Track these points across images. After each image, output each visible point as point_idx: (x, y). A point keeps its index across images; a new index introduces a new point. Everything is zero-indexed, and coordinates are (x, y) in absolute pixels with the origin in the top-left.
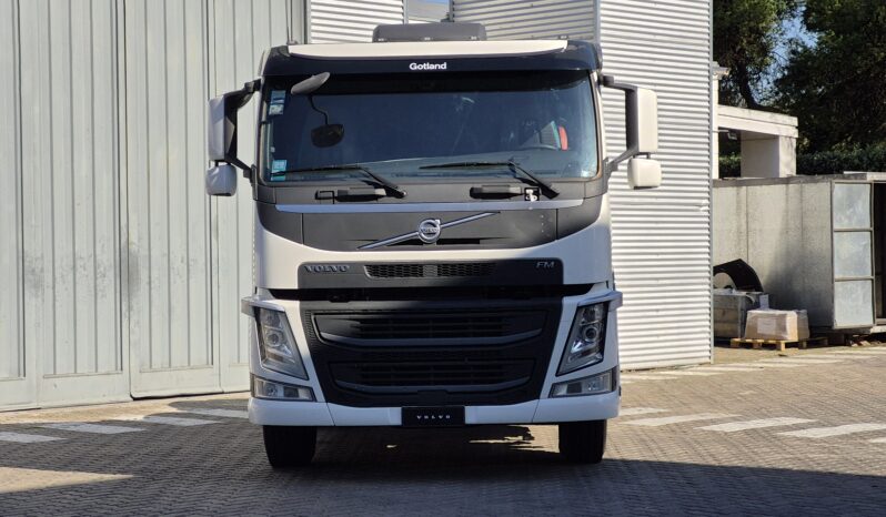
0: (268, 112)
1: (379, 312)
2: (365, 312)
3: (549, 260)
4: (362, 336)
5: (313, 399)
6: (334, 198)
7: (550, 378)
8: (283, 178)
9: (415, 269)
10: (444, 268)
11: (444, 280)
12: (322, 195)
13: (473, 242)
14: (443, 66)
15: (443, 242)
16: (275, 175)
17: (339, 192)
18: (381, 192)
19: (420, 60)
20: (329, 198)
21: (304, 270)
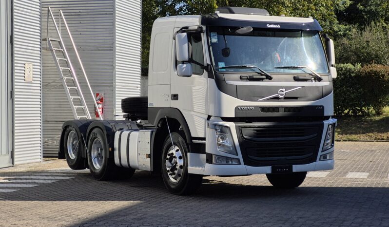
0: (211, 42)
1: (264, 127)
2: (259, 127)
3: (320, 106)
4: (258, 137)
5: (240, 164)
6: (247, 79)
7: (320, 153)
8: (224, 70)
9: (276, 109)
10: (287, 109)
11: (286, 113)
12: (243, 78)
13: (295, 98)
14: (279, 26)
15: (287, 98)
16: (221, 68)
17: (249, 76)
18: (264, 77)
19: (271, 23)
20: (245, 79)
21: (237, 109)
